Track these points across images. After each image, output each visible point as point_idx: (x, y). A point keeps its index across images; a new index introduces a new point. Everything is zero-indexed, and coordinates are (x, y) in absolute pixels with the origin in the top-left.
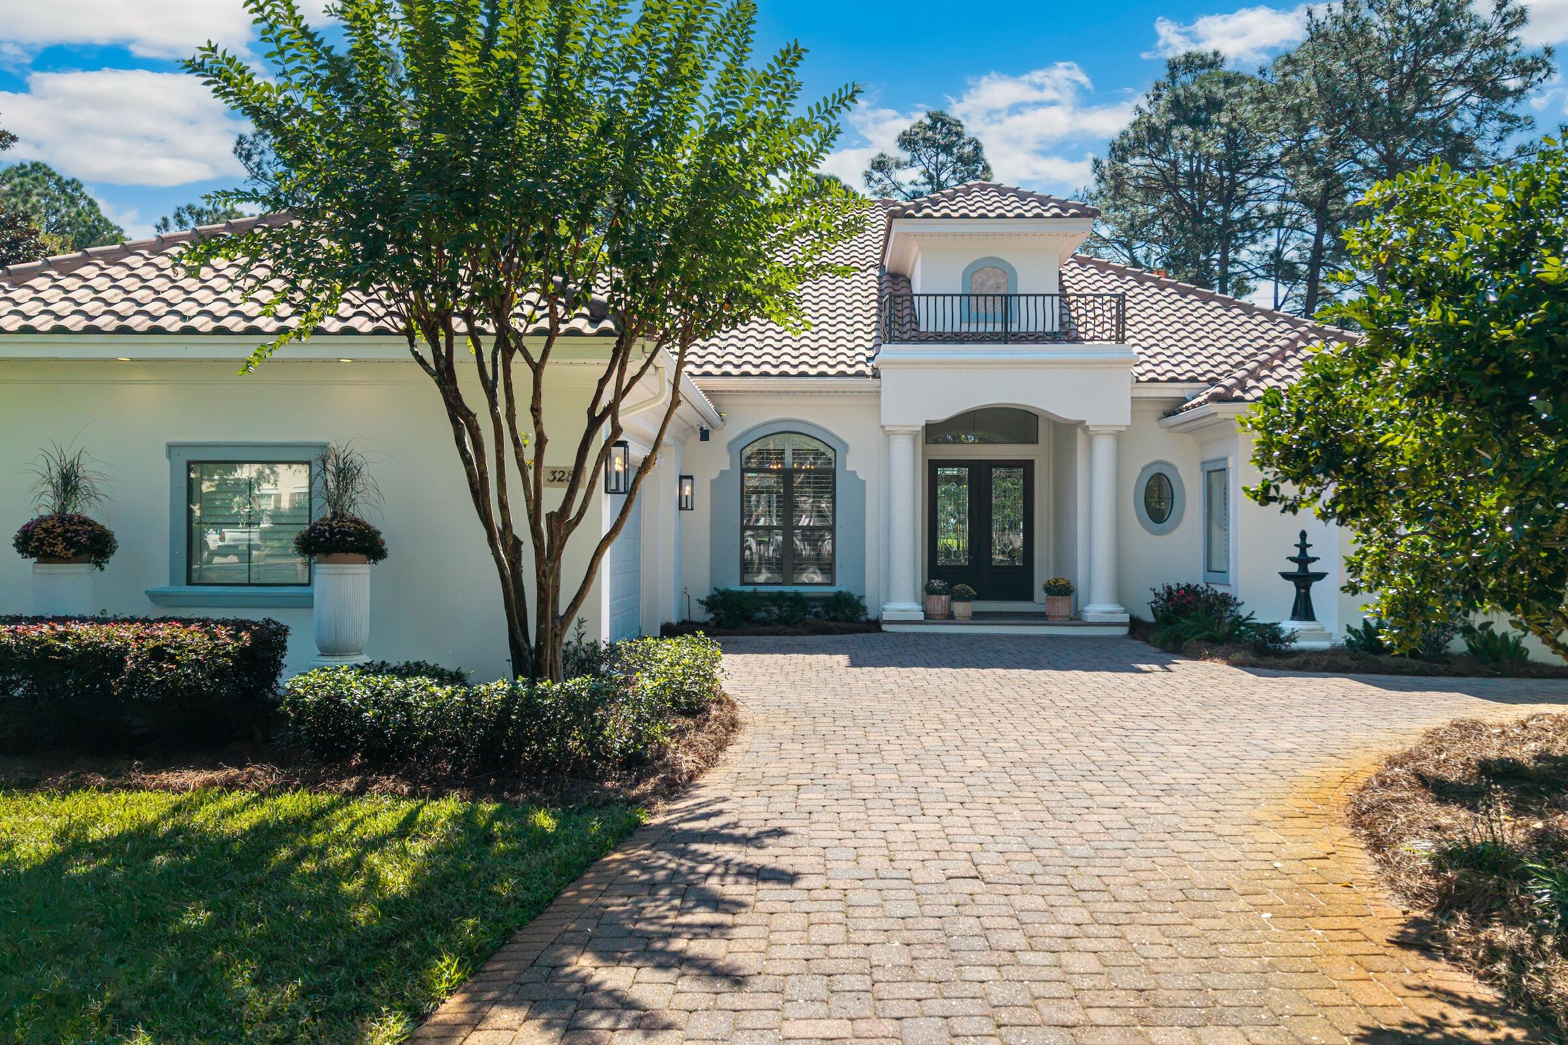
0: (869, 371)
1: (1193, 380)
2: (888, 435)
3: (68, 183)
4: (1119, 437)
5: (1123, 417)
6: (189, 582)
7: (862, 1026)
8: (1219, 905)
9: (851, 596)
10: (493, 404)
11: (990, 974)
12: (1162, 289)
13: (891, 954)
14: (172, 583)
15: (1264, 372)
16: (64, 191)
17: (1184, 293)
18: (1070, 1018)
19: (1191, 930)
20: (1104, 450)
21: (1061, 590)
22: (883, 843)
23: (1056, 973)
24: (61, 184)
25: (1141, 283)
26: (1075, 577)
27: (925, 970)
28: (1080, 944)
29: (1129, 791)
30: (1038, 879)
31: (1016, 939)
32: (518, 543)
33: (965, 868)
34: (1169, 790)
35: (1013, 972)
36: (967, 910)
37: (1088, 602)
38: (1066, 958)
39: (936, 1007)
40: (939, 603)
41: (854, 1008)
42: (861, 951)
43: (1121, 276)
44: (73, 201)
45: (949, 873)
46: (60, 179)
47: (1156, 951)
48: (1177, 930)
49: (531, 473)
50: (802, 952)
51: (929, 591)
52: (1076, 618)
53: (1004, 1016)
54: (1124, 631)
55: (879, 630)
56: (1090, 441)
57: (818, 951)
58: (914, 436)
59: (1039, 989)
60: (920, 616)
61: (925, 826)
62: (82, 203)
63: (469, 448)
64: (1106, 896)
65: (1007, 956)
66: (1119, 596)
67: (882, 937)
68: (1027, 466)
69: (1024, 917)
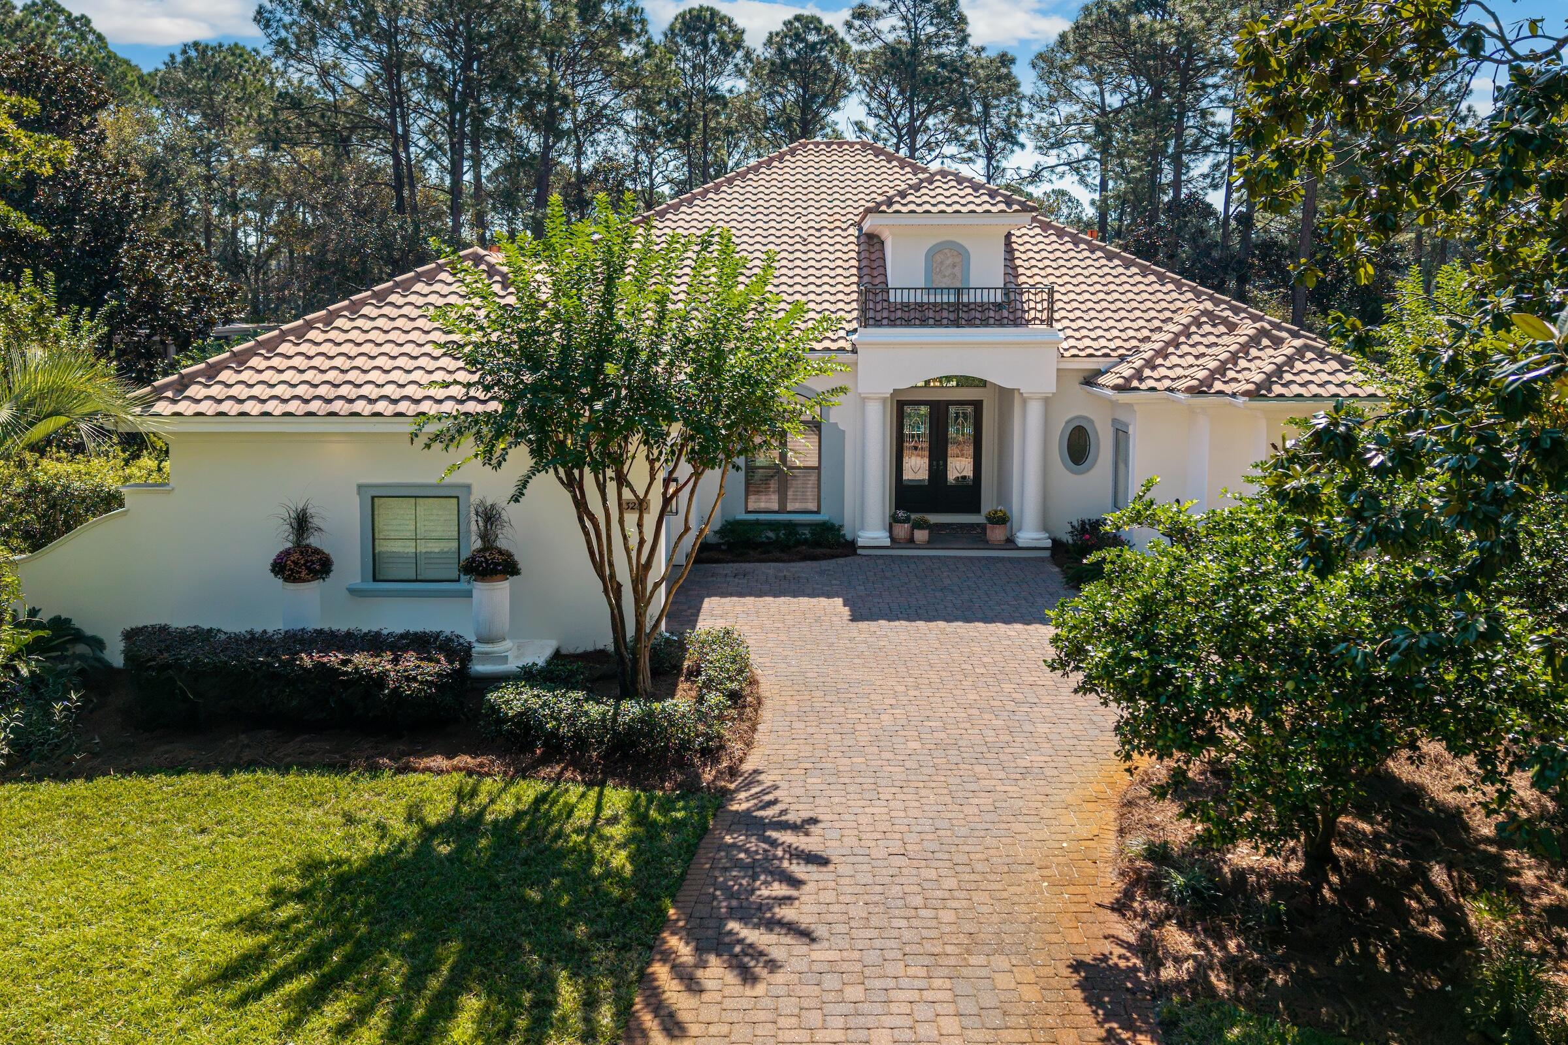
0: (848, 347)
1: (1106, 355)
2: (864, 400)
3: (77, 19)
4: (1047, 401)
5: (1050, 387)
6: (375, 580)
7: (845, 954)
8: (1024, 876)
9: (833, 525)
10: (604, 500)
11: (903, 923)
12: (1092, 252)
13: (858, 911)
14: (363, 580)
15: (1159, 361)
16: (74, 29)
17: (1110, 257)
18: (936, 950)
19: (1005, 895)
20: (1035, 411)
21: (1001, 519)
22: (854, 825)
23: (934, 923)
24: (71, 22)
25: (1076, 244)
26: (1011, 509)
27: (874, 921)
28: (950, 903)
29: (1002, 775)
30: (937, 855)
31: (918, 901)
32: (619, 586)
33: (896, 847)
34: (1026, 773)
35: (914, 922)
36: (898, 880)
37: (1020, 530)
38: (941, 912)
39: (878, 943)
40: (902, 530)
41: (843, 944)
42: (843, 908)
43: (1060, 237)
44: (83, 37)
45: (890, 850)
46: (70, 15)
47: (985, 909)
48: (998, 894)
49: (634, 554)
50: (816, 909)
51: (895, 519)
52: (1010, 542)
53: (907, 949)
54: (1047, 554)
55: (855, 553)
56: (1024, 401)
57: (824, 908)
58: (884, 400)
59: (925, 933)
60: (887, 542)
61: (879, 809)
62: (91, 37)
63: (588, 524)
64: (968, 869)
65: (913, 912)
66: (1045, 528)
67: (854, 899)
68: (978, 405)
69: (926, 885)
